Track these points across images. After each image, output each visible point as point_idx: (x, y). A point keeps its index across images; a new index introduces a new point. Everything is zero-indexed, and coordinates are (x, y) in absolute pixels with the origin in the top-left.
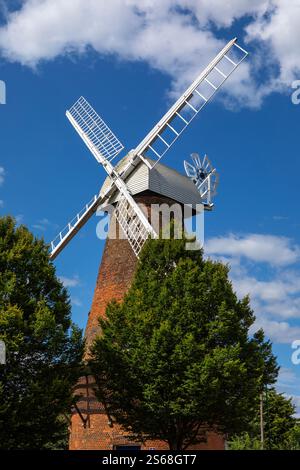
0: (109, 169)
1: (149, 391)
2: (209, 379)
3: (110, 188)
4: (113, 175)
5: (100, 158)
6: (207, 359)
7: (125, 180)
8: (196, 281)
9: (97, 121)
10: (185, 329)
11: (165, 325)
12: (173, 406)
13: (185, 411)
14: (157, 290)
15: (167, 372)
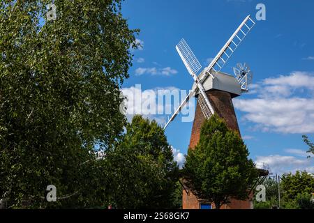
0: (195, 78)
1: (204, 184)
2: (225, 179)
3: (195, 87)
4: (197, 81)
5: (191, 72)
6: (224, 172)
7: (202, 84)
8: (221, 141)
9: (190, 53)
10: (216, 161)
11: (209, 159)
12: (213, 190)
13: (217, 191)
14: (206, 145)
15: (210, 177)
